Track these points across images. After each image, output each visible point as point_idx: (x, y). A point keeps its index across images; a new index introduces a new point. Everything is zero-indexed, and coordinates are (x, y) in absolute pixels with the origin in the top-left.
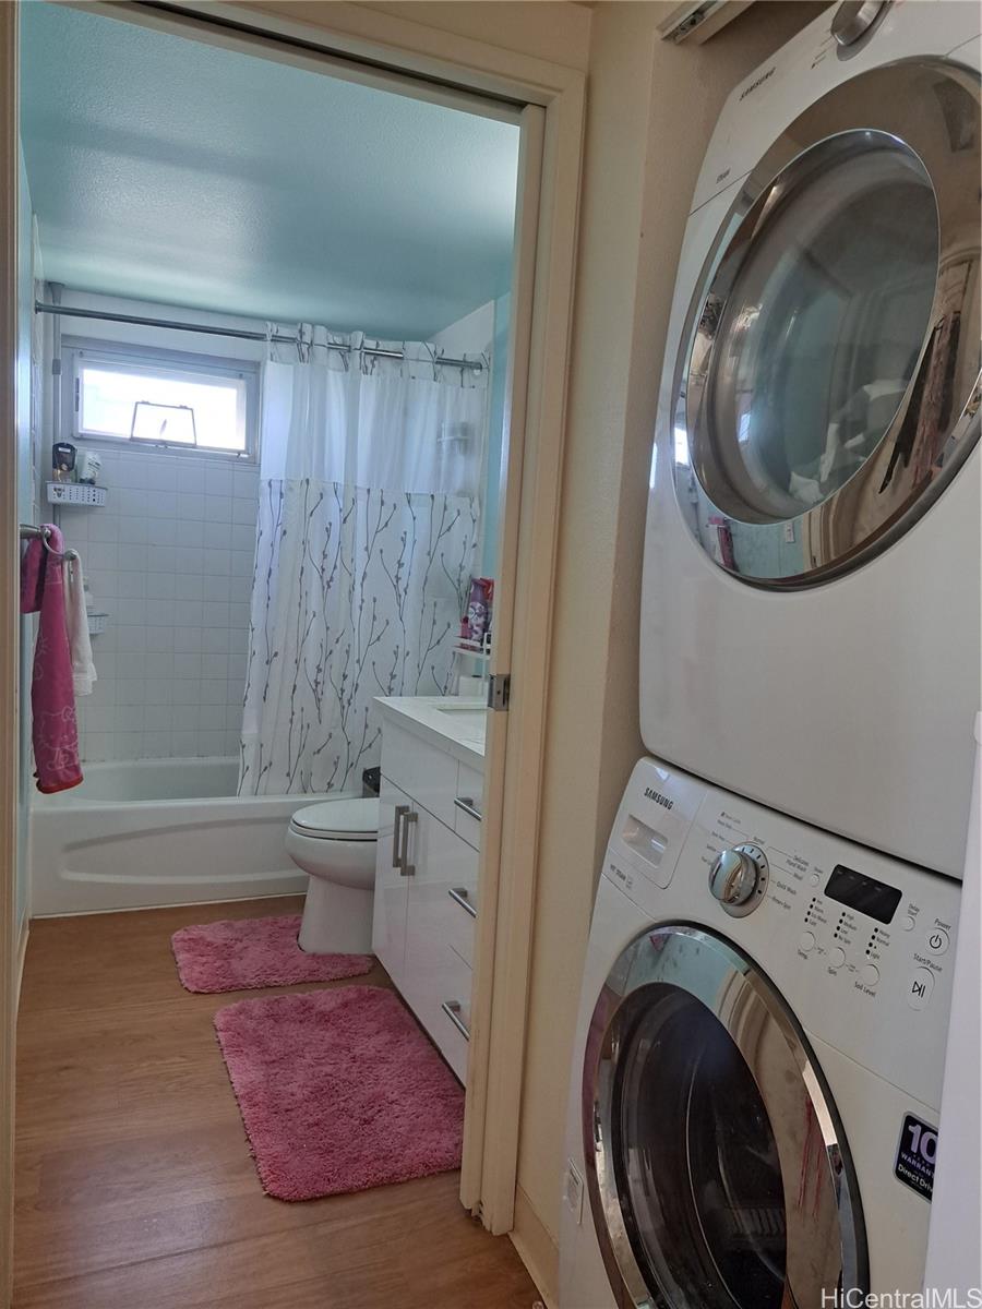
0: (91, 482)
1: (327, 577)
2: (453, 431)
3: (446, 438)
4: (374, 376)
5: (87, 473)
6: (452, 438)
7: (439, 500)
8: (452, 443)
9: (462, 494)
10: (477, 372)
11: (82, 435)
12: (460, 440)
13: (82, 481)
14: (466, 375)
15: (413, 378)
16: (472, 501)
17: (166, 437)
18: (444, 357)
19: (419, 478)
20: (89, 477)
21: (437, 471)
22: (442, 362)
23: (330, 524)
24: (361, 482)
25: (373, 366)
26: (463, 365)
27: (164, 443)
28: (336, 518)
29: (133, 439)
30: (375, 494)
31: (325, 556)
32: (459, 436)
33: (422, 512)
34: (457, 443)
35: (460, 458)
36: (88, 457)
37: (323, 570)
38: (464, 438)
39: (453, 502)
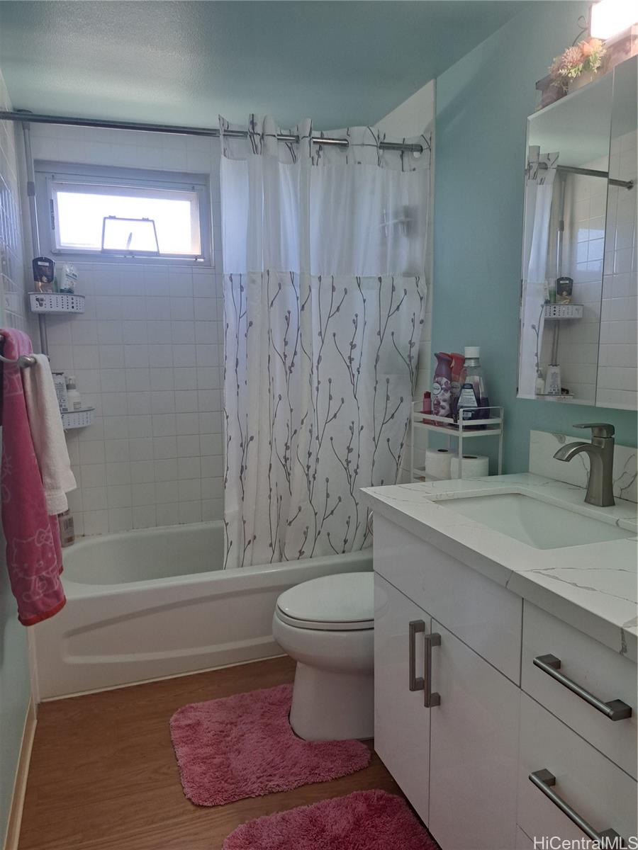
0: (70, 291)
1: (288, 363)
2: (396, 215)
3: (391, 222)
4: (320, 167)
5: (65, 284)
6: (396, 221)
7: (387, 282)
8: (396, 226)
9: (407, 274)
10: (416, 154)
11: (59, 250)
12: (402, 223)
13: (62, 291)
14: (405, 159)
15: (359, 163)
16: (418, 279)
17: (133, 247)
18: (386, 141)
19: (367, 263)
20: (68, 287)
21: (383, 256)
22: (385, 146)
23: (289, 312)
24: (314, 272)
25: (319, 156)
26: (403, 149)
27: (131, 253)
28: (293, 307)
29: (104, 251)
30: (327, 281)
31: (286, 343)
32: (403, 218)
33: (371, 295)
34: (400, 227)
35: (404, 240)
36: (65, 270)
37: (285, 356)
38: (408, 221)
39: (400, 283)
